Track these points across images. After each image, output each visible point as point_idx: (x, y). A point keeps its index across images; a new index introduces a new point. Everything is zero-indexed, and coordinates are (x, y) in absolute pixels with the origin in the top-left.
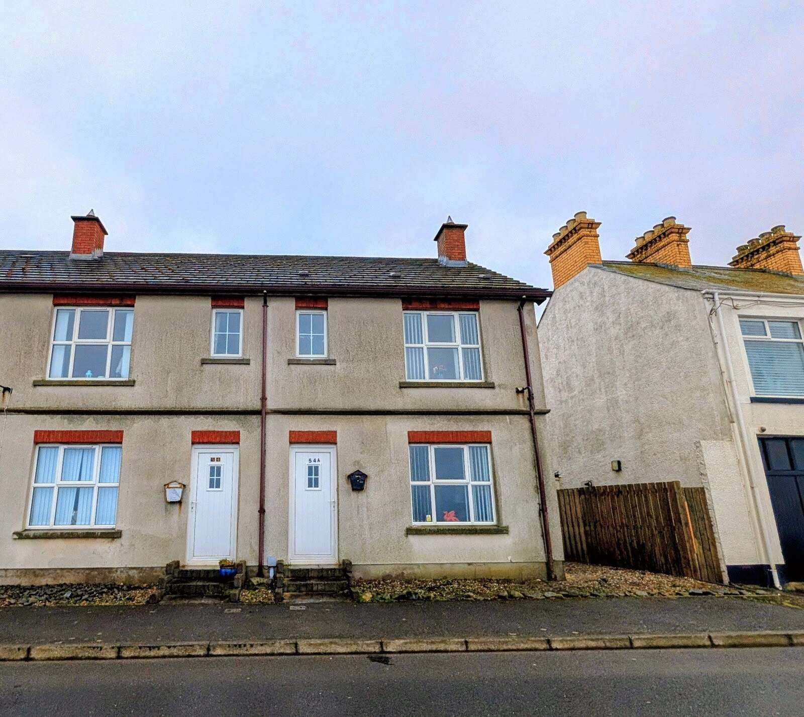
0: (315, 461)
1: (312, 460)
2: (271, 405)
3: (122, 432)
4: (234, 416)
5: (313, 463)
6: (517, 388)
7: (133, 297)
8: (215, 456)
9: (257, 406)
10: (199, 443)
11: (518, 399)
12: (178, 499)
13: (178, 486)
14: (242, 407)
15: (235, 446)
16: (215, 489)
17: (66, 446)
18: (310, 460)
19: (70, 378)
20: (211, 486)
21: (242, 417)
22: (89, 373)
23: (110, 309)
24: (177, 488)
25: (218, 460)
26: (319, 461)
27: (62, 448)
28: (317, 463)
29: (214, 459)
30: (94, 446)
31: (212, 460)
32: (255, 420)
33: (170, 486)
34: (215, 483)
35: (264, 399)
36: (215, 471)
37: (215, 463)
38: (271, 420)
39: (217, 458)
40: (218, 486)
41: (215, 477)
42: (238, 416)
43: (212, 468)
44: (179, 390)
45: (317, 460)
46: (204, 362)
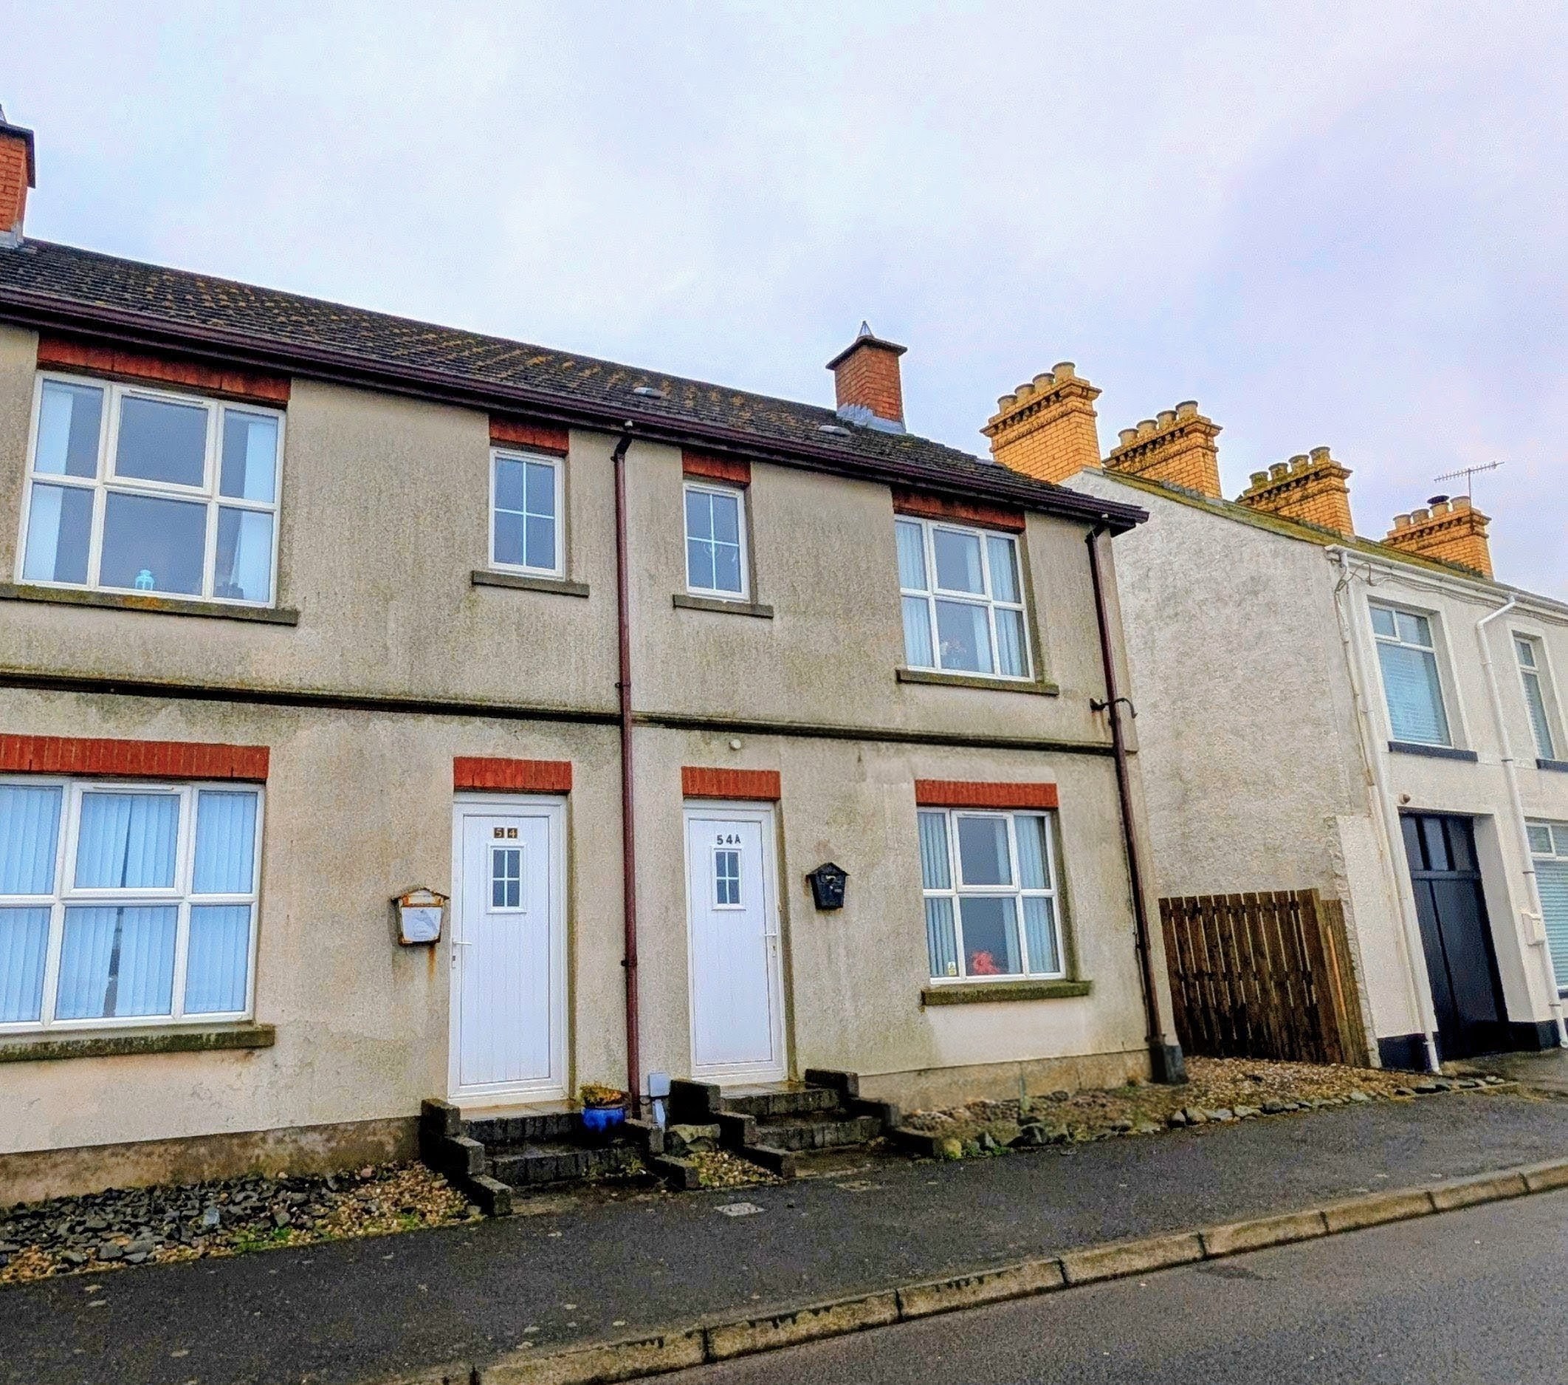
0: (731, 842)
1: (725, 838)
2: (640, 702)
3: (264, 751)
4: (554, 725)
5: (725, 845)
6: (1092, 700)
7: (283, 379)
8: (506, 824)
9: (609, 703)
10: (473, 789)
11: (1094, 721)
12: (432, 936)
13: (432, 900)
14: (573, 704)
15: (558, 800)
16: (506, 909)
17: (89, 786)
18: (719, 838)
19: (92, 584)
20: (498, 901)
21: (575, 727)
22: (145, 576)
23: (213, 406)
24: (429, 905)
25: (513, 833)
26: (738, 840)
27: (75, 790)
28: (734, 846)
29: (502, 830)
30: (177, 789)
31: (498, 833)
32: (608, 734)
33: (411, 901)
34: (506, 894)
35: (623, 687)
36: (507, 864)
37: (505, 843)
38: (642, 738)
39: (510, 830)
40: (514, 901)
41: (506, 879)
42: (565, 725)
43: (498, 855)
44: (417, 646)
45: (734, 839)
46: (477, 580)
